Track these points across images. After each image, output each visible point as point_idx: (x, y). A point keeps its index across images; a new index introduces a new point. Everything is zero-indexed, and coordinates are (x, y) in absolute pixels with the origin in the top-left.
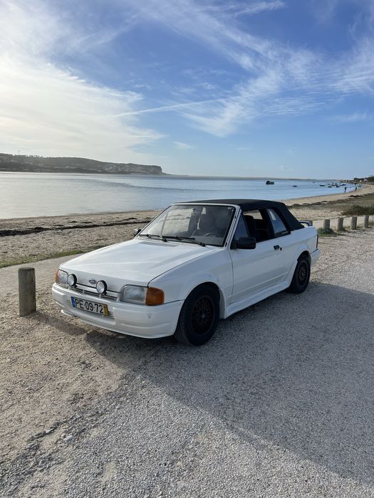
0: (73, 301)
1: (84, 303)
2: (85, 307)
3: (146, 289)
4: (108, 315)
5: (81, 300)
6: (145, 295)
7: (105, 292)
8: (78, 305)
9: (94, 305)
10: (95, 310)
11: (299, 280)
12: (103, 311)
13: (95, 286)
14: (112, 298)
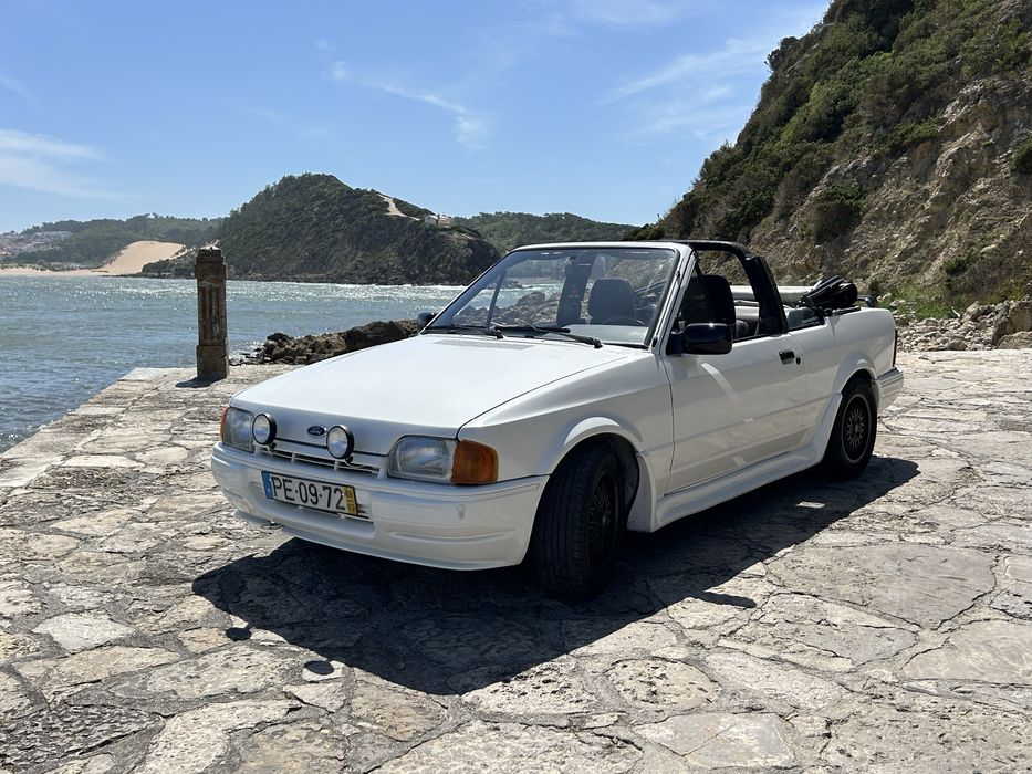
0: (267, 484)
1: (294, 485)
2: (297, 496)
3: (452, 446)
4: (358, 514)
5: (288, 479)
6: (451, 462)
7: (347, 455)
8: (281, 494)
9: (320, 491)
10: (322, 504)
11: (846, 442)
12: (344, 503)
13: (321, 441)
14: (367, 472)
